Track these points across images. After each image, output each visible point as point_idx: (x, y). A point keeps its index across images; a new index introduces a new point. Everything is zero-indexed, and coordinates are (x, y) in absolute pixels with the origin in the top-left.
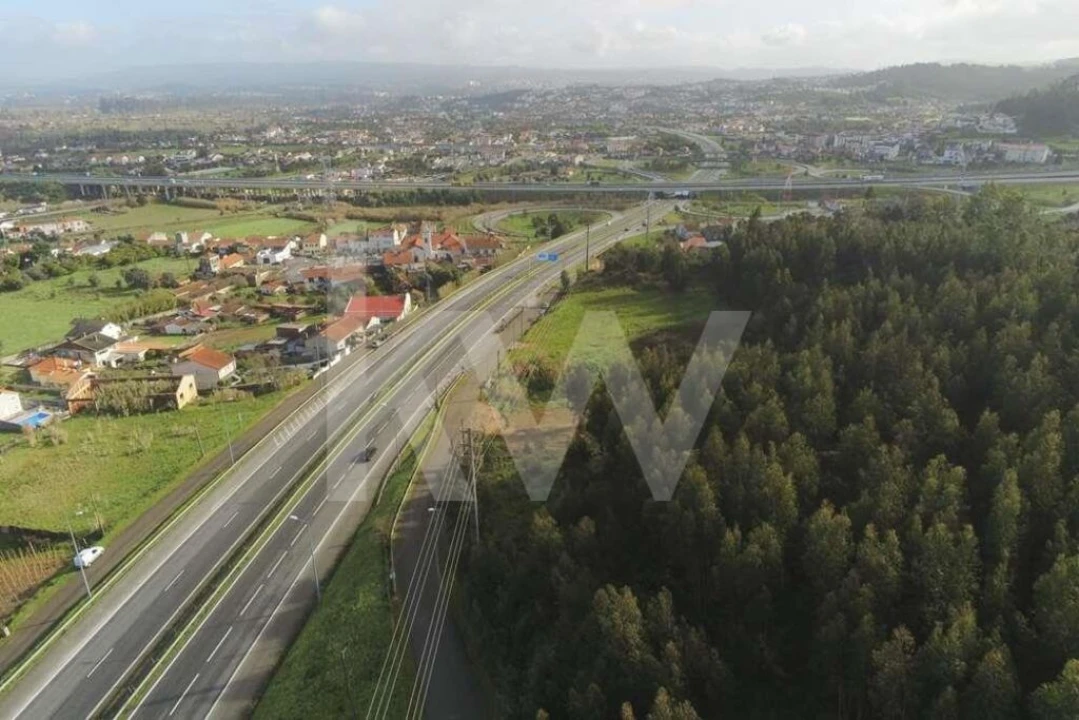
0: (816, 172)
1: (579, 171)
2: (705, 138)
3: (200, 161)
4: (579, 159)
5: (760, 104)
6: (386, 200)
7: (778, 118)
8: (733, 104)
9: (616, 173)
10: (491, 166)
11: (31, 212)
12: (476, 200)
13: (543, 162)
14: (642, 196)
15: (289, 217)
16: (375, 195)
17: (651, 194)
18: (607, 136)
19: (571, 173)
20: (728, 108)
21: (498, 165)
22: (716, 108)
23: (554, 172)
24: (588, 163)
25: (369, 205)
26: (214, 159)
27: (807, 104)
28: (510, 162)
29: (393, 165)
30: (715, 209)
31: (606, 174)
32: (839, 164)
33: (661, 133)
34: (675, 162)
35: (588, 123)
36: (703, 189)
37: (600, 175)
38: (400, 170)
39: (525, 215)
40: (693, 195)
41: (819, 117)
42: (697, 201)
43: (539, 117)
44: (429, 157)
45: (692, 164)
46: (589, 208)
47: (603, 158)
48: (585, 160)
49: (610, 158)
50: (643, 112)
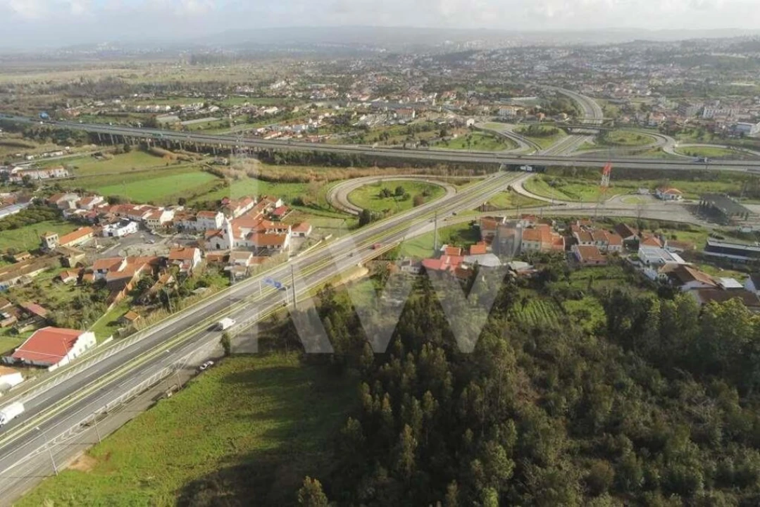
0: (672, 146)
1: (465, 132)
2: (594, 102)
3: (203, 111)
4: (470, 121)
5: (660, 66)
6: (287, 160)
7: (670, 81)
8: (637, 66)
9: (492, 137)
10: (399, 124)
11: (52, 155)
12: (356, 165)
13: (440, 123)
14: (493, 168)
15: (210, 171)
17: (502, 166)
18: (512, 96)
19: (456, 136)
20: (632, 69)
21: (405, 124)
22: (620, 69)
23: (443, 134)
24: (476, 125)
25: (272, 163)
26: (212, 110)
27: (701, 68)
28: (414, 122)
29: (327, 122)
30: (554, 185)
31: (483, 137)
32: (700, 138)
33: (559, 95)
34: (549, 128)
35: (509, 82)
36: (550, 163)
37: (478, 139)
38: (329, 126)
39: (379, 184)
40: (538, 169)
41: (708, 80)
42: (540, 176)
43: (475, 75)
44: (358, 113)
45: (566, 130)
46: (438, 179)
47: (494, 121)
48: (476, 122)
49: (497, 120)
50: (559, 72)
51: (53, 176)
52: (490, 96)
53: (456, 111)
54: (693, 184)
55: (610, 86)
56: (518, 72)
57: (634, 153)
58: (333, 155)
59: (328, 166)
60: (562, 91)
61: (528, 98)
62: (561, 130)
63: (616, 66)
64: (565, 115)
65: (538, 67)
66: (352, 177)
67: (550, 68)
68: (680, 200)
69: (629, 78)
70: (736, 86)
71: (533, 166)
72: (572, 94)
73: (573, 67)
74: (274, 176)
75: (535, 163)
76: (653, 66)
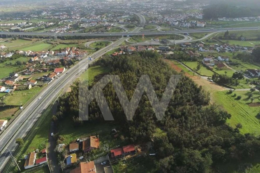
0: (159, 29)
1: (111, 28)
2: (143, 17)
3: (27, 25)
4: (112, 25)
5: (161, 4)
7: (163, 9)
8: (155, 4)
9: (119, 29)
10: (93, 26)
12: (87, 38)
13: (104, 25)
14: (120, 37)
15: (48, 43)
16: (66, 37)
17: (123, 36)
18: (122, 16)
19: (109, 29)
20: (154, 5)
21: (95, 26)
22: (151, 5)
23: (106, 29)
24: (114, 25)
25: (64, 39)
26: (30, 24)
28: (97, 25)
29: (71, 27)
30: (134, 40)
31: (117, 29)
32: (166, 26)
33: (135, 15)
34: (132, 25)
35: (120, 10)
36: (133, 35)
37: (115, 29)
38: (73, 28)
39: (95, 42)
41: (172, 9)
42: (131, 38)
43: (109, 8)
44: (80, 23)
45: (136, 25)
46: (109, 40)
47: (118, 24)
48: (114, 24)
49: (119, 24)
50: (134, 6)
51: (1, 48)
52: (116, 16)
53: (108, 22)
54: (162, 37)
55: (148, 11)
56: (122, 6)
57: (151, 31)
58: (80, 36)
59: (79, 39)
60: (135, 13)
61: (126, 16)
62: (135, 26)
63: (149, 4)
64: (136, 21)
65: (128, 5)
66: (88, 41)
67: (131, 4)
68: (158, 40)
69: (153, 8)
70: (177, 11)
71: (129, 36)
72: (138, 14)
73: (138, 4)
74: (67, 43)
75: (130, 35)
76: (159, 4)
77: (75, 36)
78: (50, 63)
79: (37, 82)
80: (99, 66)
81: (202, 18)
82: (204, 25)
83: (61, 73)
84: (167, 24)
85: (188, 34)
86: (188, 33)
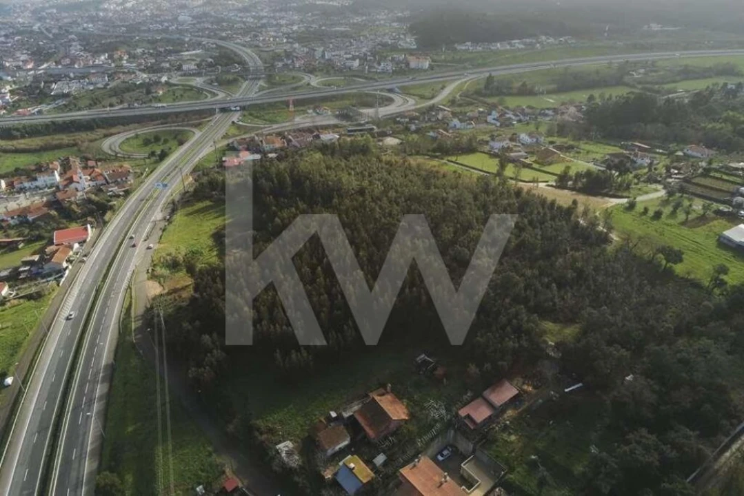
0: (315, 81)
1: (166, 89)
2: (249, 51)
4: (164, 79)
5: (283, 14)
6: (27, 133)
7: (295, 28)
8: (266, 14)
9: (191, 90)
10: (99, 88)
12: (99, 127)
13: (138, 83)
14: (211, 112)
16: (18, 130)
17: (217, 110)
18: (180, 51)
19: (161, 92)
20: (263, 17)
21: (105, 88)
22: (254, 17)
23: (148, 92)
24: (171, 81)
25: (14, 138)
27: (313, 15)
28: (112, 85)
29: (18, 94)
30: (257, 117)
31: (185, 91)
32: (328, 73)
33: (219, 47)
34: (230, 77)
35: (164, 35)
36: (248, 103)
37: (182, 92)
39: (137, 136)
40: (243, 108)
41: (320, 26)
42: (246, 113)
43: (123, 29)
44: (45, 82)
45: (242, 77)
46: (178, 126)
47: (181, 76)
48: (169, 78)
49: (185, 75)
50: (204, 22)
52: (161, 52)
53: (143, 71)
54: (334, 103)
55: (256, 36)
56: (166, 24)
57: (295, 89)
58: (72, 122)
59: (72, 132)
60: (221, 43)
61: (194, 52)
62: (240, 79)
63: (248, 14)
64: (236, 65)
65: (181, 18)
66: (106, 136)
67: (194, 17)
68: (329, 113)
69: (264, 26)
70: (338, 31)
71: (240, 107)
72: (230, 45)
73: (211, 16)
74: (33, 147)
75: (240, 104)
76: (278, 14)
77: (53, 123)
78: (13, 218)
79: (10, 287)
80: (208, 203)
81: (415, 47)
82: (426, 64)
83: (85, 241)
84: (328, 68)
85: (397, 90)
86: (398, 88)
